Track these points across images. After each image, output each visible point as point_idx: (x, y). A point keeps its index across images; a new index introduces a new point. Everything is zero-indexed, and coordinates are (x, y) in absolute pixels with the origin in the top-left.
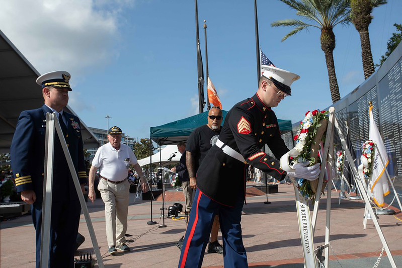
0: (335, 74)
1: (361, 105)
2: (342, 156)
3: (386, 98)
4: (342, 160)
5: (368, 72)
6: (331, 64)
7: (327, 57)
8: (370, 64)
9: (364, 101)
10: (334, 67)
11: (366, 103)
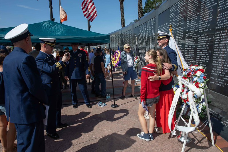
0: (123, 13)
1: (142, 28)
2: (137, 60)
3: (165, 25)
4: (137, 62)
5: (140, 13)
6: (122, 9)
7: (120, 4)
8: (141, 9)
9: (145, 26)
10: (123, 10)
11: (146, 27)
